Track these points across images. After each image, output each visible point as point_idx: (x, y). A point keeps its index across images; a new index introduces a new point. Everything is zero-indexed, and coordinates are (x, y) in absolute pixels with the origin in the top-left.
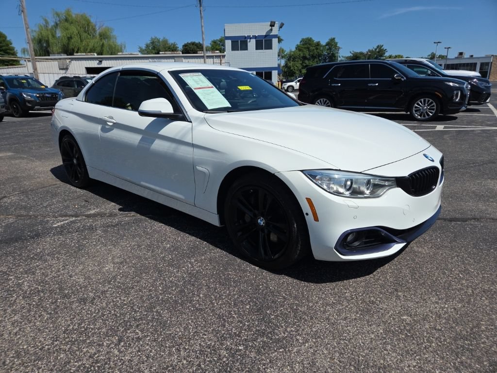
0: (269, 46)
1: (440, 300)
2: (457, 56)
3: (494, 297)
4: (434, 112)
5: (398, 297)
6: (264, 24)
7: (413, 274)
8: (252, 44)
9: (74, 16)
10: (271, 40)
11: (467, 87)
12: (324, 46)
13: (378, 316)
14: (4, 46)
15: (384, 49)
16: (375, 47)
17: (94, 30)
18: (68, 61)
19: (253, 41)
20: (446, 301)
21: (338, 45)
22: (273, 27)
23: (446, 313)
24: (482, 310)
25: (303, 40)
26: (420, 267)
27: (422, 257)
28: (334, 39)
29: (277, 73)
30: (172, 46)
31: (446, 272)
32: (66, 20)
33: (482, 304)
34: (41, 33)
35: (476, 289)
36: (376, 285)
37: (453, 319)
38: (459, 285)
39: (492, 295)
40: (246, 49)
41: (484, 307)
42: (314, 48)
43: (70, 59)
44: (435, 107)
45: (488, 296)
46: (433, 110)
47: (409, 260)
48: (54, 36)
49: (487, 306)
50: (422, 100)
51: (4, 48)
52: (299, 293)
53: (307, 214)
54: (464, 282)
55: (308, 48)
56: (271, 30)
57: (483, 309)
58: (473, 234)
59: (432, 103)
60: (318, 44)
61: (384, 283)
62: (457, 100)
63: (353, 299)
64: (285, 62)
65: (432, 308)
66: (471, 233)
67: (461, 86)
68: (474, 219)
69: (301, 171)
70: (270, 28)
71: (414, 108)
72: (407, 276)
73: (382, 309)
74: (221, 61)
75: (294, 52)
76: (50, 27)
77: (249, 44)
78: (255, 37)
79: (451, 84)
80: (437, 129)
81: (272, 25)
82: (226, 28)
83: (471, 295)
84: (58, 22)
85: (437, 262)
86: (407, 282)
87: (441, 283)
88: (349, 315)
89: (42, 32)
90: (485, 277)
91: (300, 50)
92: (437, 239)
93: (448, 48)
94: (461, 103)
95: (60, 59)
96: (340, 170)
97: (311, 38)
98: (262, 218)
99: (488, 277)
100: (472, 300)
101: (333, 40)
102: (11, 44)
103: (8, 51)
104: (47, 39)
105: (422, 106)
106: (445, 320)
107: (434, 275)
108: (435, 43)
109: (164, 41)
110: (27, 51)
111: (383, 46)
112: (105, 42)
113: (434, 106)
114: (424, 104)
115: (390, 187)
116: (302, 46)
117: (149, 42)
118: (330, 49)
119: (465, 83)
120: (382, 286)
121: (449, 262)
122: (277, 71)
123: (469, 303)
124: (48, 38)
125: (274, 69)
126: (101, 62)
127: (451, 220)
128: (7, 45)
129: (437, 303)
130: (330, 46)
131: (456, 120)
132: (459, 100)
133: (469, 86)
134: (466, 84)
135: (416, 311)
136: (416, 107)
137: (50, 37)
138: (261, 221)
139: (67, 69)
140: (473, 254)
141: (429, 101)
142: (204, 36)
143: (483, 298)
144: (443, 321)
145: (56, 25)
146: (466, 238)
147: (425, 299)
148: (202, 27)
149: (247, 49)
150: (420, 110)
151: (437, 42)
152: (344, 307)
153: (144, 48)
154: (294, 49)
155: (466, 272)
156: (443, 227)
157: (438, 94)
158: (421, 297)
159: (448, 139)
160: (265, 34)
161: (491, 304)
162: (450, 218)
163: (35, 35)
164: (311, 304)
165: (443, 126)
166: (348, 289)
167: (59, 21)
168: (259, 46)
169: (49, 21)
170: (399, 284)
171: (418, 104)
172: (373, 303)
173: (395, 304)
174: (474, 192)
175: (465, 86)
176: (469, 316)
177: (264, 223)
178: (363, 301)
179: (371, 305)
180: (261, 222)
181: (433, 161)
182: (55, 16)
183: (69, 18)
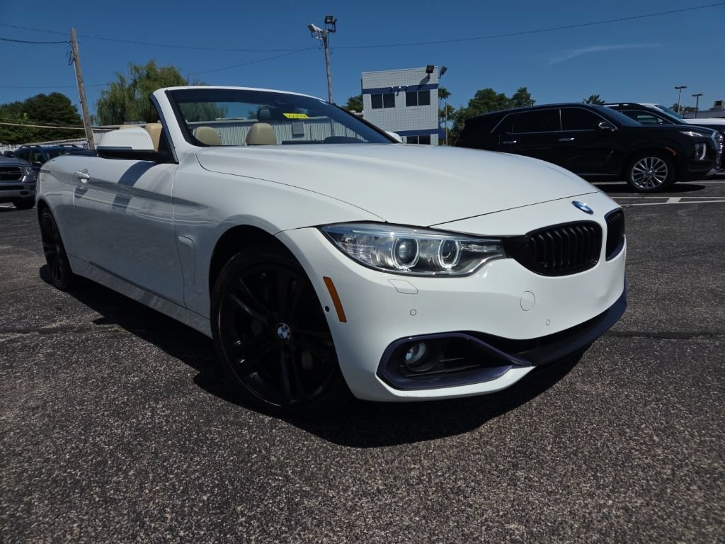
0: (425, 101)
1: (598, 488)
2: (712, 107)
3: (719, 486)
4: (665, 177)
5: (513, 482)
6: (417, 69)
7: (559, 432)
8: (401, 98)
9: (159, 70)
10: (429, 93)
11: (717, 138)
12: (509, 100)
13: (458, 522)
14: (67, 114)
15: (601, 101)
16: (587, 99)
19: (402, 96)
20: (612, 491)
21: (531, 98)
22: (431, 74)
23: (605, 517)
24: (685, 514)
25: (479, 93)
26: (576, 421)
27: (587, 402)
28: (525, 89)
29: (437, 138)
31: (628, 430)
32: (148, 77)
33: (687, 501)
34: (115, 95)
35: (680, 467)
36: (479, 453)
37: (616, 532)
38: (646, 458)
39: (715, 480)
40: (392, 105)
41: (691, 507)
42: (495, 103)
44: (666, 171)
45: (704, 482)
46: (664, 174)
47: (560, 406)
48: (131, 98)
49: (699, 504)
50: (645, 160)
51: (66, 116)
52: (320, 470)
53: (327, 309)
54: (659, 451)
55: (487, 104)
56: (428, 77)
57: (688, 511)
58: (696, 360)
59: (661, 164)
60: (502, 97)
61: (495, 450)
62: (702, 158)
63: (421, 481)
64: (455, 124)
65: (577, 506)
66: (693, 358)
67: (707, 136)
68: (706, 334)
69: (317, 227)
70: (427, 75)
71: (632, 173)
72: (547, 437)
73: (470, 506)
75: (466, 110)
76: (127, 86)
77: (396, 98)
78: (405, 89)
79: (691, 134)
80: (668, 202)
81: (430, 70)
82: (363, 77)
83: (668, 479)
84: (138, 80)
85: (613, 411)
86: (544, 450)
87: (611, 453)
88: (398, 518)
89: (116, 93)
90: (705, 441)
91: (475, 107)
92: (625, 369)
93: (698, 95)
94: (709, 163)
96: (386, 223)
97: (491, 90)
98: (285, 325)
99: (712, 441)
100: (669, 490)
101: (523, 91)
102: (76, 111)
103: (72, 120)
104: (122, 102)
105: (645, 168)
106: (598, 535)
107: (601, 435)
108: (676, 88)
110: (96, 119)
111: (598, 96)
113: (664, 168)
114: (649, 166)
115: (492, 256)
116: (478, 101)
118: (519, 104)
119: (712, 132)
120: (490, 458)
121: (637, 412)
122: (437, 135)
123: (660, 496)
124: (124, 101)
125: (433, 131)
127: (658, 337)
128: (71, 112)
129: (591, 495)
130: (520, 100)
131: (703, 190)
132: (705, 158)
133: (721, 137)
134: (714, 134)
135: (542, 513)
136: (636, 171)
137: (127, 100)
138: (283, 330)
140: (690, 396)
141: (655, 161)
142: (330, 89)
143: (694, 487)
144: (594, 538)
145: (135, 84)
146: (681, 367)
147: (568, 487)
148: (328, 76)
149: (394, 106)
150: (643, 175)
151: (680, 86)
152: (396, 499)
154: (466, 106)
155: (669, 431)
156: (642, 347)
157: (670, 150)
158: (561, 482)
159: (683, 215)
160: (418, 84)
161: (707, 500)
162: (659, 333)
163: (106, 97)
164: (331, 493)
165: (679, 198)
166: (420, 460)
167: (140, 78)
168: (411, 101)
169: (126, 78)
170: (525, 454)
171: (639, 167)
172: (459, 491)
173: (502, 496)
174: (712, 291)
175: (713, 136)
176: (654, 528)
177: (288, 334)
178: (440, 487)
179: (452, 496)
180: (283, 332)
181: (590, 212)
182: (134, 71)
183: (152, 74)
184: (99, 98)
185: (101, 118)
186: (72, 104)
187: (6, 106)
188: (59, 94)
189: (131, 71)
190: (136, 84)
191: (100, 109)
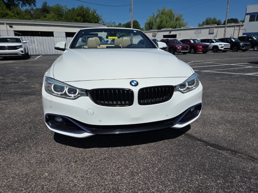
9: (166, 11)
17: (174, 16)
18: (156, 32)
30: (218, 22)
32: (162, 13)
43: (157, 31)
48: (155, 21)
74: (240, 28)
76: (155, 17)
89: (151, 19)
95: (153, 32)
102: (140, 26)
109: (214, 19)
112: (178, 22)
117: (205, 20)
124: (153, 22)
126: (171, 32)
137: (154, 21)
139: (155, 36)
153: (201, 24)
163: (148, 21)
167: (159, 14)
169: (155, 14)
182: (158, 12)
183: (164, 12)
184: (146, 21)
185: (145, 28)
186: (139, 24)
187: (124, 25)
188: (136, 21)
189: (157, 12)
190: (158, 16)
191: (146, 25)
